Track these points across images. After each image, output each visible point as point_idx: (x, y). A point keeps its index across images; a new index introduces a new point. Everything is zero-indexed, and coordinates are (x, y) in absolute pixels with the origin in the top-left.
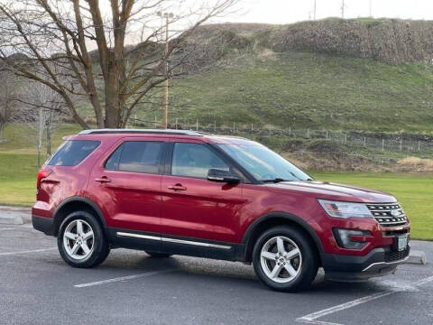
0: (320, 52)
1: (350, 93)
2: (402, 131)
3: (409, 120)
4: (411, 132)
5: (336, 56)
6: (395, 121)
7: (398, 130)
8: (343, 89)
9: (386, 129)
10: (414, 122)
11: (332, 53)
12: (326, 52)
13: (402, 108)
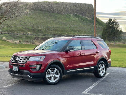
0: (43, 11)
1: (52, 23)
2: (67, 34)
3: (68, 30)
4: (69, 34)
5: (47, 12)
6: (64, 31)
7: (65, 33)
8: (49, 22)
9: (62, 33)
10: (69, 31)
11: (46, 11)
12: (44, 11)
13: (66, 27)
